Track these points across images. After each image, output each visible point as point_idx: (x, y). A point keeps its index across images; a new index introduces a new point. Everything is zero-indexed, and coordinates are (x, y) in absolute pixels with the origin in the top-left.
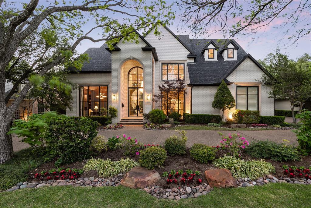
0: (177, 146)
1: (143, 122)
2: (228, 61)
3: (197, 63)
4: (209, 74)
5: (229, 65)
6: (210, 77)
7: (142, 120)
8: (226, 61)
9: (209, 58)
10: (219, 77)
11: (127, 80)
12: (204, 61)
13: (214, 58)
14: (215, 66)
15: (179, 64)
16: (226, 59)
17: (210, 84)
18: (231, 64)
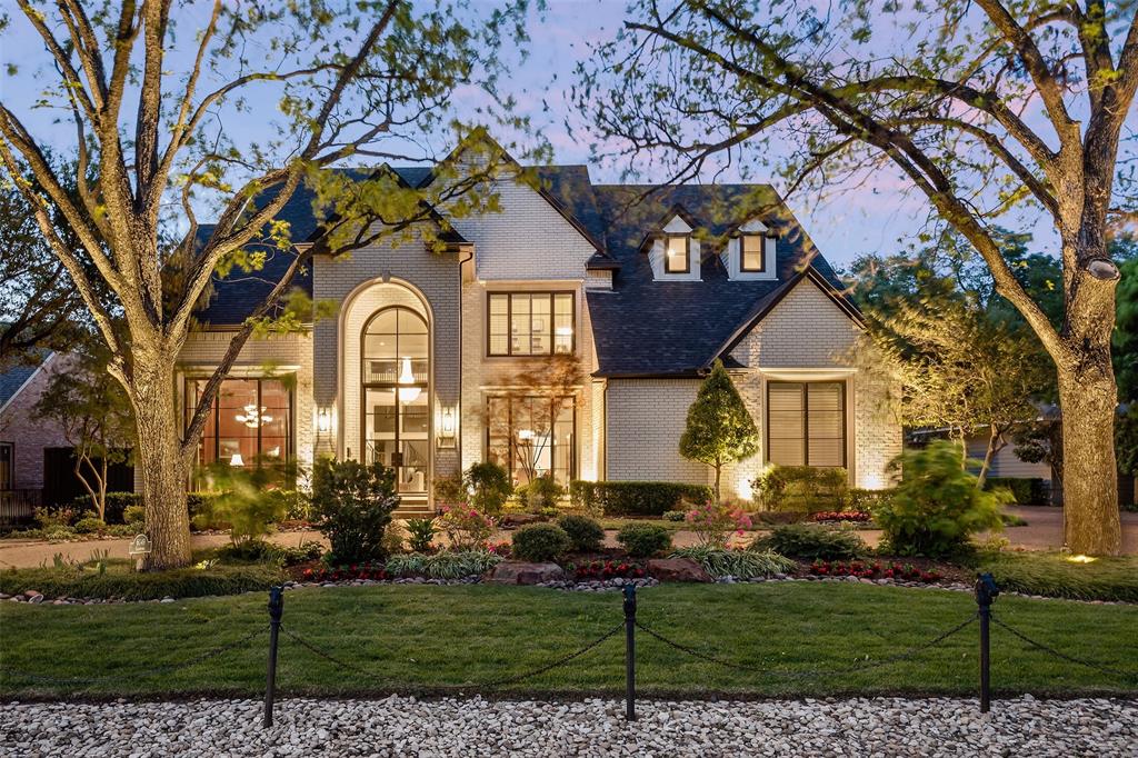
0: (586, 530)
1: (427, 509)
2: (742, 284)
3: (625, 291)
4: (667, 334)
5: (746, 299)
6: (673, 345)
7: (425, 502)
8: (733, 283)
9: (667, 270)
10: (704, 345)
11: (359, 358)
12: (650, 282)
13: (687, 271)
14: (691, 302)
15: (553, 294)
16: (734, 274)
17: (671, 373)
18: (752, 296)
